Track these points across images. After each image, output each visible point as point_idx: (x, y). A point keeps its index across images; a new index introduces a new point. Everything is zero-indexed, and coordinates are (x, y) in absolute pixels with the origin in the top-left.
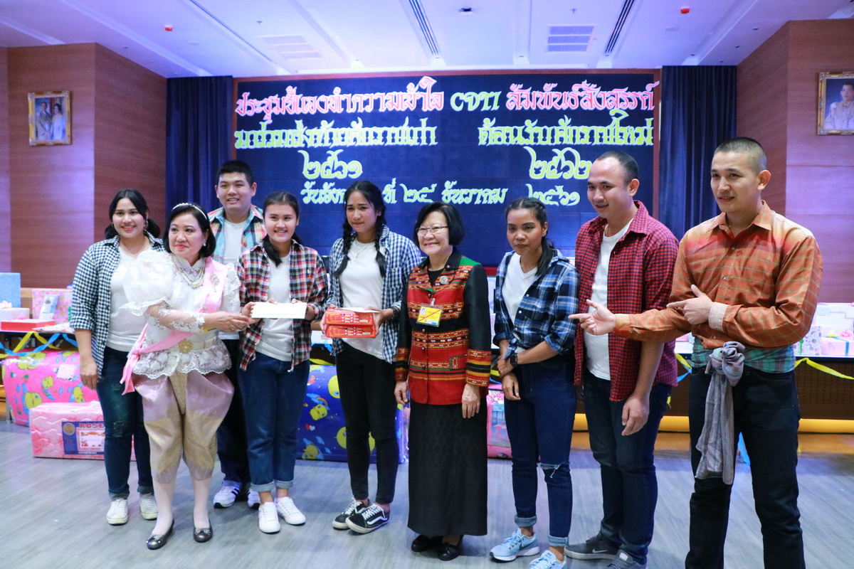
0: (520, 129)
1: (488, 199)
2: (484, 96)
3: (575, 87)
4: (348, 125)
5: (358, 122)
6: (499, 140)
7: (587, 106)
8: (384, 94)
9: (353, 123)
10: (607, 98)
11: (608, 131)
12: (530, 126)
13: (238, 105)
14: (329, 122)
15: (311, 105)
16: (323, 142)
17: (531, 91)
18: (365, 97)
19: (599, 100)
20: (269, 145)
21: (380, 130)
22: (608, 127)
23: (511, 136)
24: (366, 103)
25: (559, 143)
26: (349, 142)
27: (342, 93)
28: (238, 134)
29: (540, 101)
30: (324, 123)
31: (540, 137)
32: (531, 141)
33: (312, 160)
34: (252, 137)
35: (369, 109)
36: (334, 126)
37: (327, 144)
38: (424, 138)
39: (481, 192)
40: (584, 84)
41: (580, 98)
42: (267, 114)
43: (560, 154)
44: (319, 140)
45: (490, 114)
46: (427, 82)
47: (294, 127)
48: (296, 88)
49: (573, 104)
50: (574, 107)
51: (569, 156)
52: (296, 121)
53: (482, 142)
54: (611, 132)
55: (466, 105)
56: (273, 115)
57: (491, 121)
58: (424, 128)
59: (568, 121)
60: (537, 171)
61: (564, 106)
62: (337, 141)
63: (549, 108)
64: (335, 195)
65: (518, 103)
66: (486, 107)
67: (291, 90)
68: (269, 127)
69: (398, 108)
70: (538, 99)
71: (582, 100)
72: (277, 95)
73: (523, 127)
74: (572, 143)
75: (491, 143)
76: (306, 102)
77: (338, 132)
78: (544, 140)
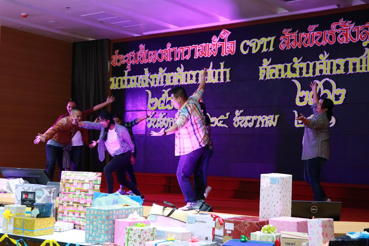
0: (289, 65)
1: (265, 124)
2: (264, 40)
3: (333, 26)
4: (175, 71)
5: (181, 68)
6: (274, 75)
7: (343, 41)
8: (197, 45)
9: (178, 69)
10: (361, 31)
11: (361, 60)
12: (297, 63)
13: (113, 59)
14: (163, 69)
15: (153, 57)
16: (160, 83)
17: (298, 33)
18: (185, 48)
19: (354, 34)
20: (129, 87)
21: (194, 73)
22: (361, 57)
23: (282, 72)
24: (186, 53)
25: (319, 74)
26: (175, 83)
27: (171, 47)
28: (112, 79)
29: (304, 41)
30: (161, 69)
31: (304, 71)
32: (297, 75)
33: (153, 97)
34: (119, 81)
35: (188, 57)
36: (166, 72)
37: (162, 84)
38: (222, 77)
39: (260, 118)
40: (341, 22)
41: (337, 34)
42: (128, 65)
43: (320, 84)
44: (157, 82)
45: (267, 55)
46: (225, 34)
47: (143, 73)
48: (145, 45)
49: (331, 40)
50: (333, 42)
51: (327, 86)
52: (144, 69)
53: (261, 78)
54: (364, 62)
55: (251, 48)
56: (131, 64)
57: (268, 60)
58: (222, 70)
59: (327, 56)
60: (302, 99)
61: (324, 43)
62: (168, 83)
63: (311, 46)
64: (166, 122)
65: (288, 44)
66: (265, 50)
67: (142, 46)
68: (130, 74)
69: (205, 55)
70: (303, 39)
71: (339, 36)
72: (134, 51)
73: (292, 63)
74: (330, 74)
75: (267, 78)
76: (151, 55)
77: (169, 75)
78: (307, 73)
